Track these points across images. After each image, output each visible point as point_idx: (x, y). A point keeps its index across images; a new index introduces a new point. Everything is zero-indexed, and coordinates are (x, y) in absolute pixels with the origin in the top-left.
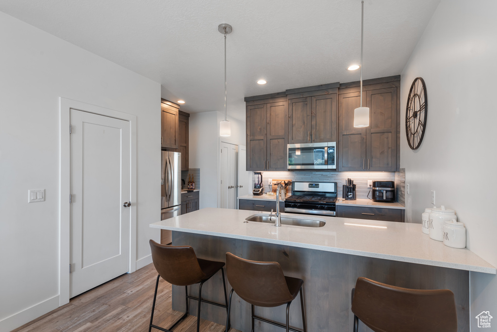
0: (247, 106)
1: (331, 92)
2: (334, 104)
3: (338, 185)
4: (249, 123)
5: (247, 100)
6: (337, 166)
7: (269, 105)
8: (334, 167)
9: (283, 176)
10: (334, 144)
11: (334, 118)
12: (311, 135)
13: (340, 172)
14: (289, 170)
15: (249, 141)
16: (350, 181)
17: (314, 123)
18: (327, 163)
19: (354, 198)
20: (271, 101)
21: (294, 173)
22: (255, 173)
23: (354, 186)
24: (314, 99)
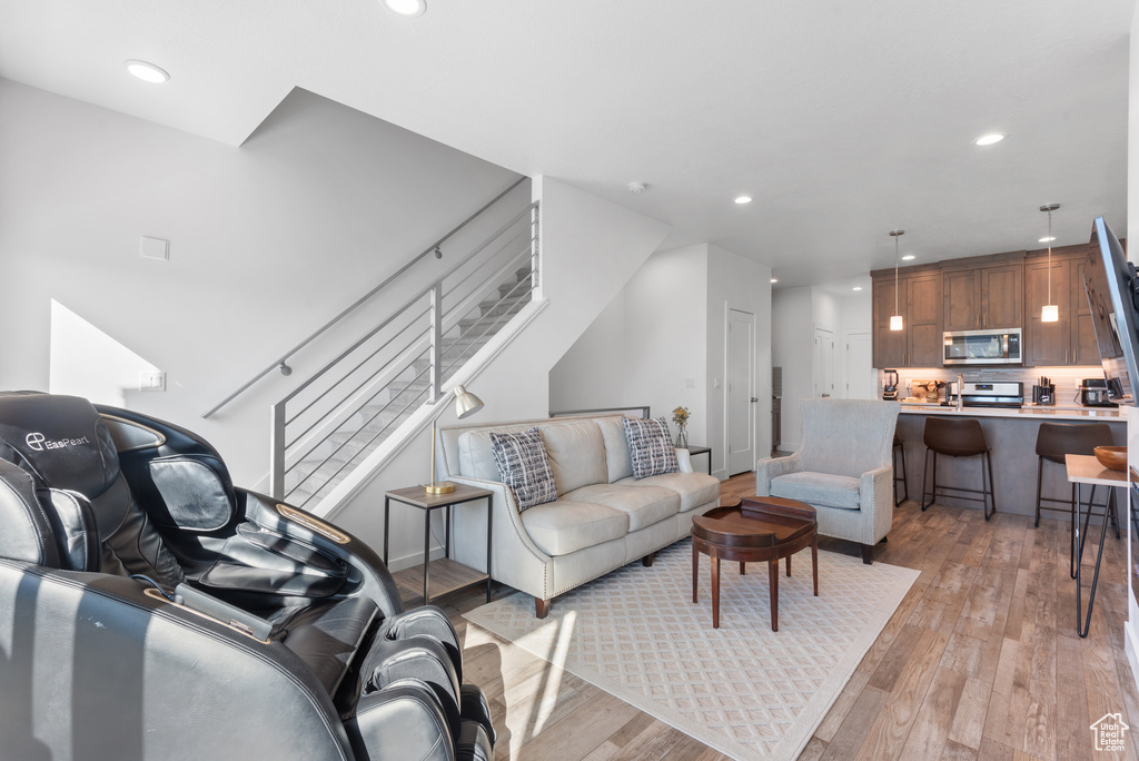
0: (873, 283)
1: (1012, 263)
2: (1018, 283)
3: (1025, 386)
4: (877, 305)
5: (874, 274)
6: (1024, 358)
7: (910, 281)
8: (1019, 360)
9: (932, 375)
10: (1018, 331)
11: (1018, 296)
12: (981, 319)
13: (1029, 367)
14: (946, 367)
15: (877, 328)
16: (1045, 381)
17: (985, 303)
18: (1006, 355)
19: (1052, 402)
20: (914, 275)
21: (950, 371)
22: (886, 372)
23: (1052, 388)
24: (985, 273)
